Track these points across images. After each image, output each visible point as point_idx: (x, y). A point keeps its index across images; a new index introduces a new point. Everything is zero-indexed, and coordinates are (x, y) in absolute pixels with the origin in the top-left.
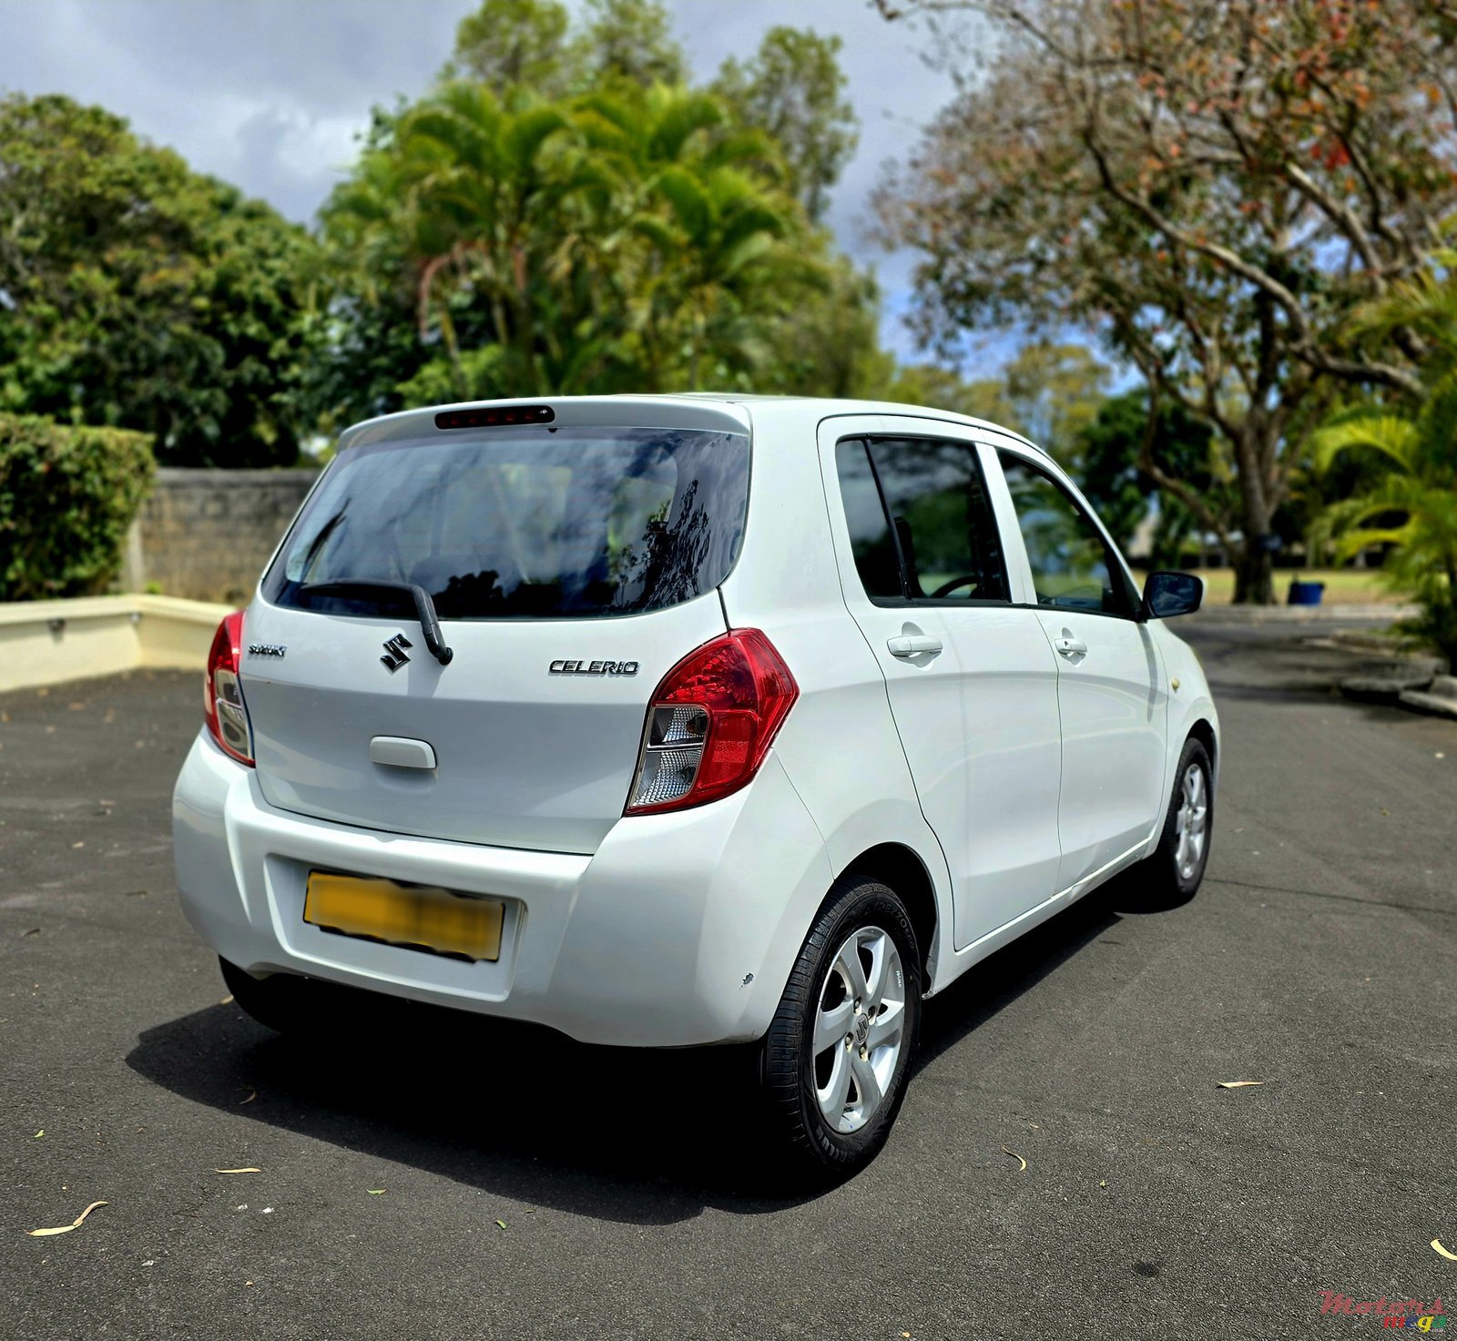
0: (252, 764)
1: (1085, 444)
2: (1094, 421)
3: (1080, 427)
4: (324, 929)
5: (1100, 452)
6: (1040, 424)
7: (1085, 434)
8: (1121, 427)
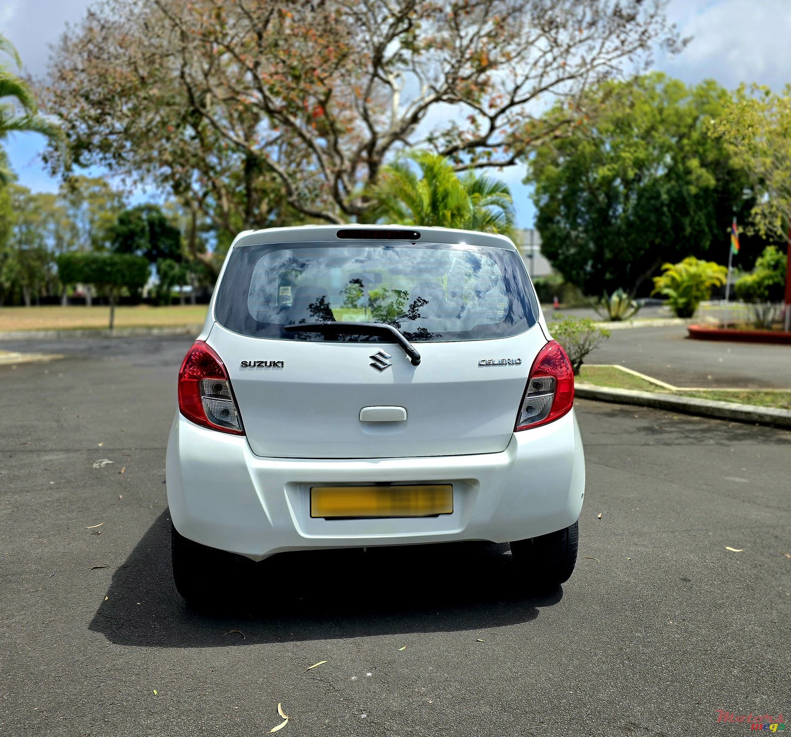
0: (243, 433)
1: (113, 235)
2: (116, 222)
3: (108, 225)
4: (327, 518)
5: (120, 239)
6: (83, 221)
7: (112, 230)
8: (132, 227)
